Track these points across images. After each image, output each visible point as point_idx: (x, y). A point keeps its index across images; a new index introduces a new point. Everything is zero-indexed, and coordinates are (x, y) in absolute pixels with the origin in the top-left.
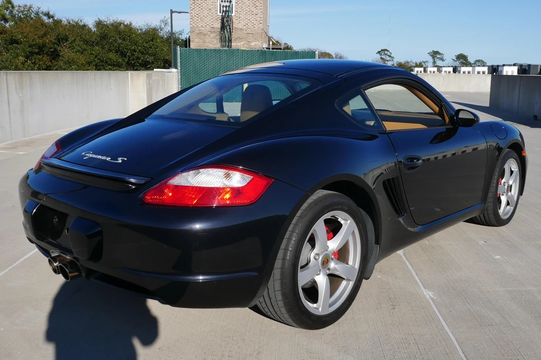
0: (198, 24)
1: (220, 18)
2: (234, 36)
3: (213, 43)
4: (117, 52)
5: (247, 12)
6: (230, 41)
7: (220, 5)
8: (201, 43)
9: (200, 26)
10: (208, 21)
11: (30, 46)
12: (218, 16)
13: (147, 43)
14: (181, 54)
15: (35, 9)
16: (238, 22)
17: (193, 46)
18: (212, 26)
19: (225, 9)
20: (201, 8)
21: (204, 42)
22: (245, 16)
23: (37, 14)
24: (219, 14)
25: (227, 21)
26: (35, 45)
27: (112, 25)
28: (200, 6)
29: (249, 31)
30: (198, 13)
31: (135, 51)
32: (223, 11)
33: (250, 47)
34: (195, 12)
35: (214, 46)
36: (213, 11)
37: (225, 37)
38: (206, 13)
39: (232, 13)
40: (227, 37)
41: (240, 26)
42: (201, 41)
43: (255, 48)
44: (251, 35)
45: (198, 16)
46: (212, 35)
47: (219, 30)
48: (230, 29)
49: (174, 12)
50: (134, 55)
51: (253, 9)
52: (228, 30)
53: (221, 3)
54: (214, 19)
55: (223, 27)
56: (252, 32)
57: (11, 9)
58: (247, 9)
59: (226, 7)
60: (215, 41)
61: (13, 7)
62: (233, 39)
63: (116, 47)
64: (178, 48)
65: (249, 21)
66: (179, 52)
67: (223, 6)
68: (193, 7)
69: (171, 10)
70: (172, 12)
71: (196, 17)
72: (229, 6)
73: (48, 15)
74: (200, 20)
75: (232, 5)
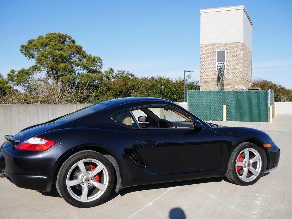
0: (204, 77)
1: (217, 73)
2: (225, 83)
3: (213, 87)
4: (159, 93)
5: (233, 69)
6: (223, 85)
7: (217, 65)
8: (206, 88)
9: (205, 78)
10: (210, 75)
11: (115, 91)
12: (216, 72)
13: (175, 88)
14: (189, 94)
15: (126, 72)
16: (228, 75)
17: (201, 89)
18: (213, 78)
19: (220, 68)
20: (207, 68)
21: (208, 87)
22: (232, 71)
23: (127, 75)
24: (216, 71)
25: (221, 75)
26: (118, 90)
27: (158, 79)
28: (206, 67)
29: (234, 80)
30: (205, 71)
31: (169, 93)
32: (219, 69)
33: (235, 89)
34: (203, 70)
35: (214, 89)
36: (213, 69)
37: (220, 84)
38: (209, 71)
39: (224, 70)
40: (221, 84)
41: (229, 77)
42: (206, 86)
43: (238, 90)
44: (235, 82)
45: (205, 72)
46: (213, 83)
47: (217, 80)
48: (223, 79)
49: (186, 71)
50: (168, 95)
51: (237, 67)
52: (222, 80)
53: (218, 64)
54: (214, 74)
55: (219, 78)
56: (236, 80)
57: (112, 73)
58: (233, 67)
59: (221, 67)
60: (214, 86)
61: (113, 72)
62: (224, 85)
63: (159, 90)
64: (188, 91)
65: (234, 74)
66: (188, 93)
67: (219, 66)
68: (202, 68)
69: (184, 70)
70: (185, 71)
71: (203, 73)
72: (223, 66)
73: (131, 75)
74: (206, 75)
75: (224, 65)
